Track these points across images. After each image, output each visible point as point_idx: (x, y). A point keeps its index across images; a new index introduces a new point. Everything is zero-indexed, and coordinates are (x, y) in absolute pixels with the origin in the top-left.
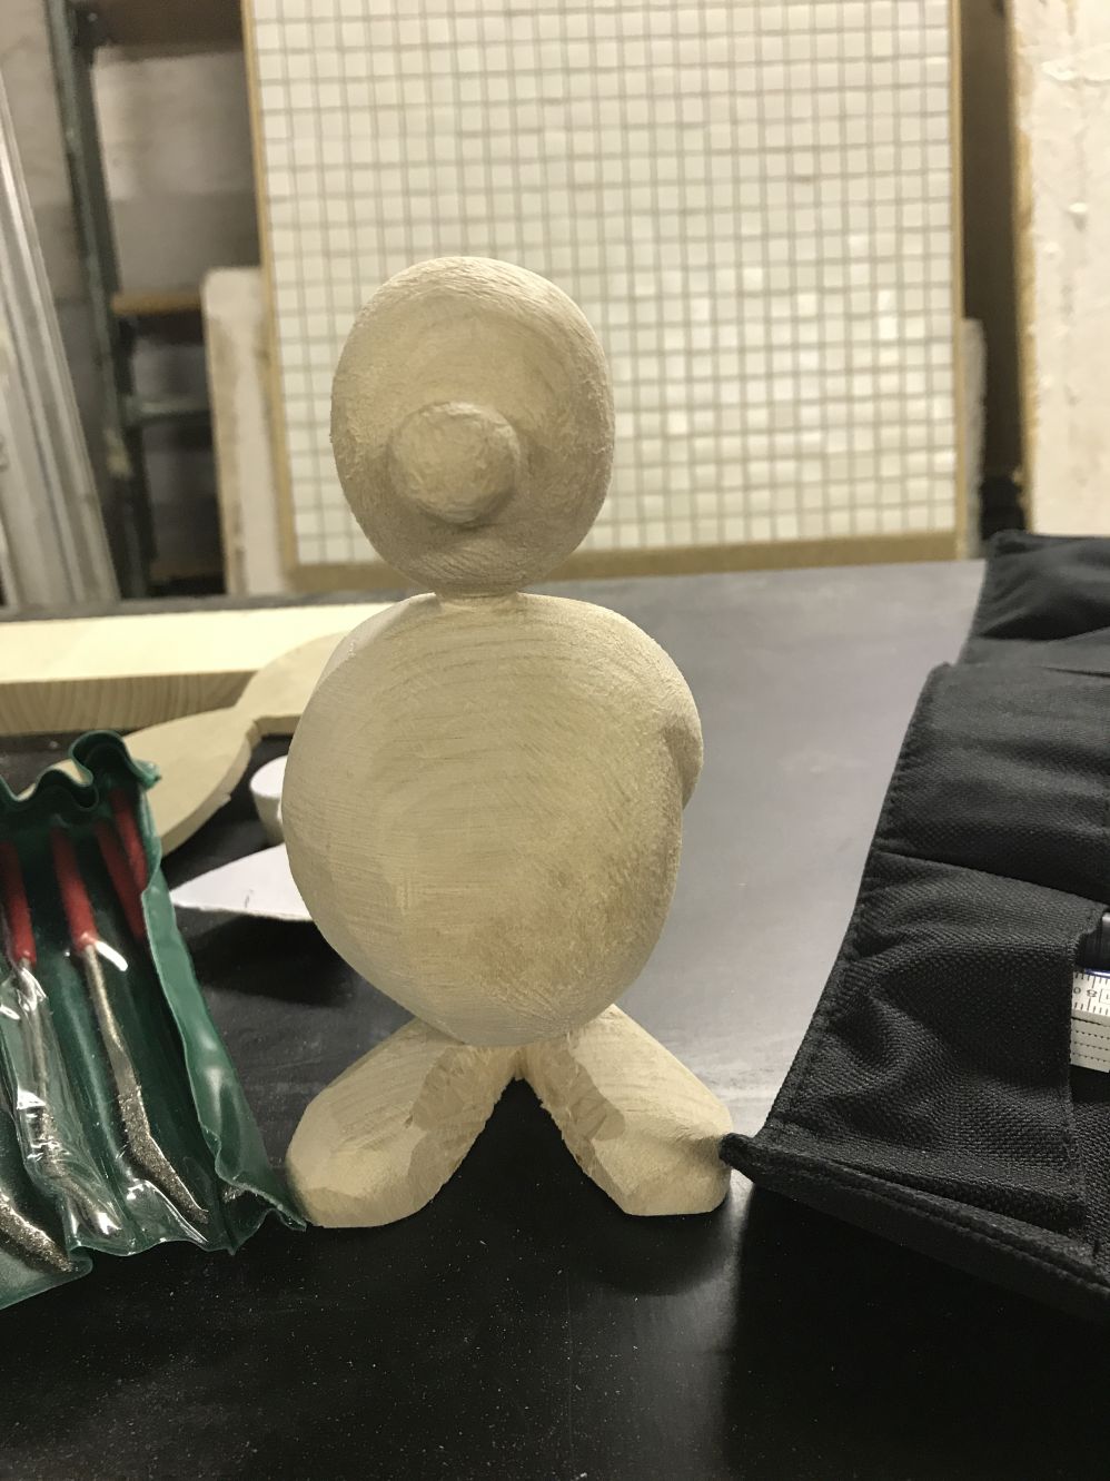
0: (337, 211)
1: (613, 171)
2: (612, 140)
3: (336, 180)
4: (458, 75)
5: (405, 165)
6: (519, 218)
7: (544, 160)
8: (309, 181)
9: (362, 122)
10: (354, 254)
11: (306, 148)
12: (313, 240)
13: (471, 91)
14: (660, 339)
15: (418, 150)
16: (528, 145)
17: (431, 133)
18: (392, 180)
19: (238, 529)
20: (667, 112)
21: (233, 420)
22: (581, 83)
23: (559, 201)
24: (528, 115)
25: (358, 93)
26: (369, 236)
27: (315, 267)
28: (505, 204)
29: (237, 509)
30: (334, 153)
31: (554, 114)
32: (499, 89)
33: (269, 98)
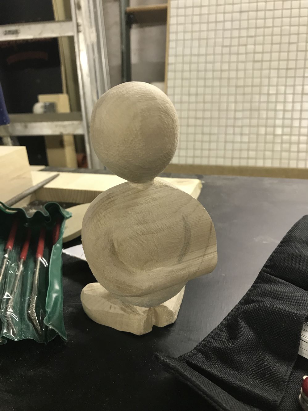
0: (187, 67)
1: (267, 57)
2: (268, 48)
3: (187, 59)
4: (224, 30)
5: (206, 55)
6: (237, 70)
7: (246, 53)
8: (180, 59)
9: (196, 43)
10: (190, 79)
11: (180, 50)
12: (179, 75)
13: (227, 34)
14: (276, 106)
15: (210, 50)
16: (242, 49)
17: (215, 46)
18: (202, 59)
20: (285, 39)
22: (260, 31)
23: (250, 65)
24: (243, 41)
25: (196, 35)
26: (194, 74)
27: (178, 82)
28: (234, 66)
30: (187, 51)
31: (251, 40)
32: (236, 33)
33: (172, 37)
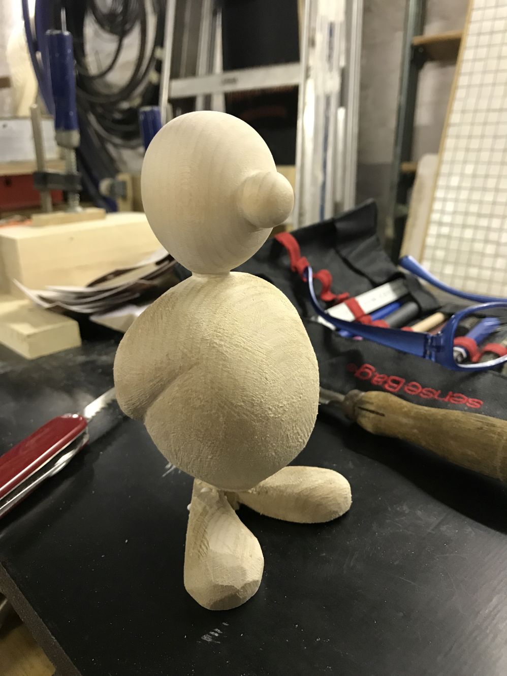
9: (499, 91)
10: (479, 150)
11: (471, 102)
25: (502, 77)
26: (488, 142)
27: (460, 155)
30: (484, 104)
33: (462, 80)
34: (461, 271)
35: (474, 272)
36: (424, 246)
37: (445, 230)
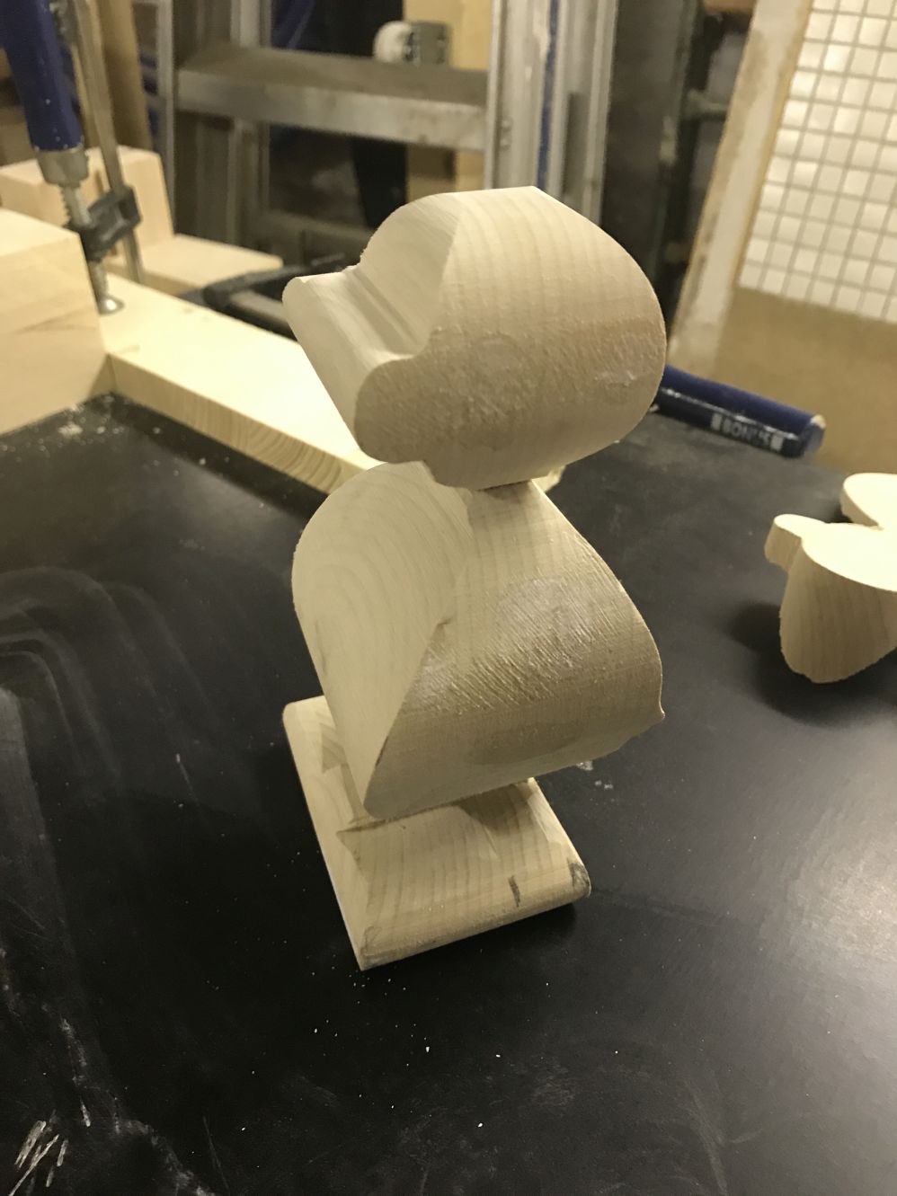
19: (709, 238)
21: (739, 137)
29: (715, 219)
34: (831, 267)
35: (857, 269)
36: (755, 205)
37: (806, 170)
